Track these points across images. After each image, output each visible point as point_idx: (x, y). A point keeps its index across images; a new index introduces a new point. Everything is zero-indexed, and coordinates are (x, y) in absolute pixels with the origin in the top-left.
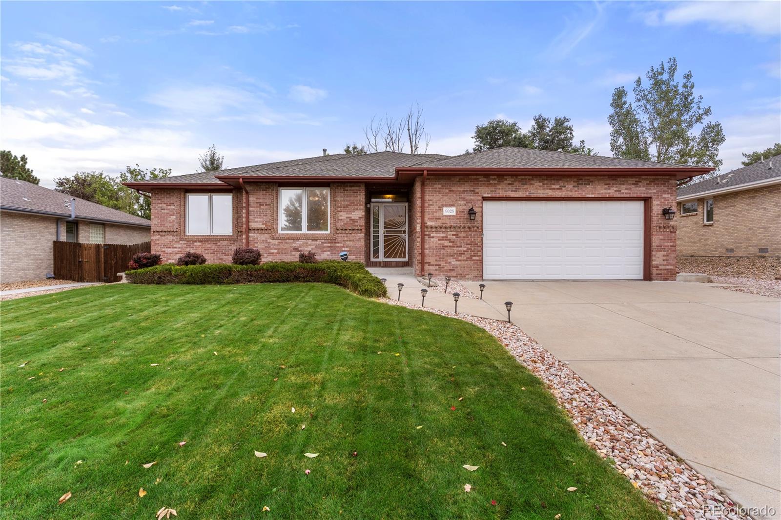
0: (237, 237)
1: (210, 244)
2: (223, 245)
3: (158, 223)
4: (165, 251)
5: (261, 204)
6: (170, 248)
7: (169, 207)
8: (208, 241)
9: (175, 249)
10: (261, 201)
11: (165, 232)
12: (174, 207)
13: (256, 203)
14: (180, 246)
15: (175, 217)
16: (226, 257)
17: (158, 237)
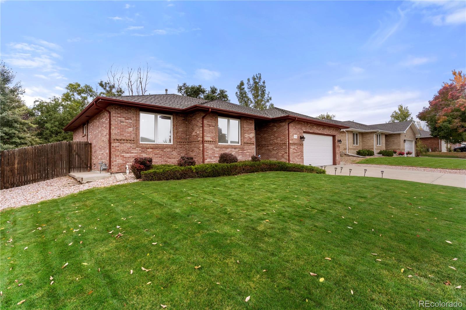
0: (177, 146)
1: (158, 150)
2: (167, 152)
3: (118, 132)
4: (124, 156)
5: (210, 126)
6: (128, 153)
7: (127, 121)
8: (157, 148)
9: (132, 154)
10: (210, 123)
11: (124, 140)
12: (131, 121)
13: (208, 124)
14: (136, 151)
15: (132, 129)
16: (170, 160)
17: (117, 144)
